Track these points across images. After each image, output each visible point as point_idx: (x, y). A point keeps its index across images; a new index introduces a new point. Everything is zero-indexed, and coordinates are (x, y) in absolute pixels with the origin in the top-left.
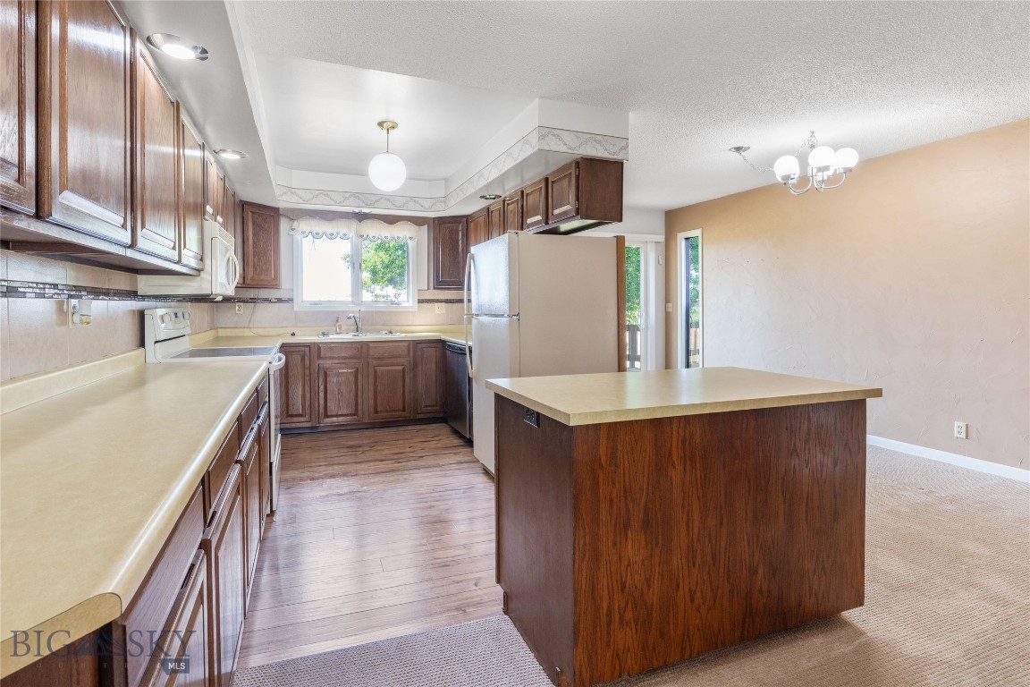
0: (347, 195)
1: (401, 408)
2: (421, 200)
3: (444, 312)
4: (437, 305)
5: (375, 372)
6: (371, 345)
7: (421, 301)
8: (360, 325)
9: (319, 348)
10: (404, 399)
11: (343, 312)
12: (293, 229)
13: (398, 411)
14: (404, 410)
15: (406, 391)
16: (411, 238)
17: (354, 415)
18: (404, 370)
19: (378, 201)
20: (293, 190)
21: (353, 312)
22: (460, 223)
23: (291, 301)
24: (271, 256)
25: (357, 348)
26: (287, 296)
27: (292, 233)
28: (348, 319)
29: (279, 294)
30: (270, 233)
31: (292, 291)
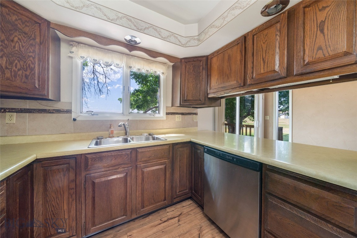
1: (163, 198)
2: (179, 37)
3: (180, 120)
4: (177, 116)
5: (143, 173)
6: (139, 150)
7: (168, 114)
8: (128, 130)
9: (86, 159)
10: (165, 191)
11: (116, 121)
12: (71, 52)
13: (161, 201)
14: (165, 200)
16: (163, 73)
18: (165, 167)
19: (148, 28)
21: (123, 121)
22: (201, 61)
23: (69, 111)
24: (34, 63)
25: (127, 154)
26: (66, 108)
27: (71, 55)
28: (119, 126)
29: (58, 106)
30: (34, 39)
31: (71, 103)
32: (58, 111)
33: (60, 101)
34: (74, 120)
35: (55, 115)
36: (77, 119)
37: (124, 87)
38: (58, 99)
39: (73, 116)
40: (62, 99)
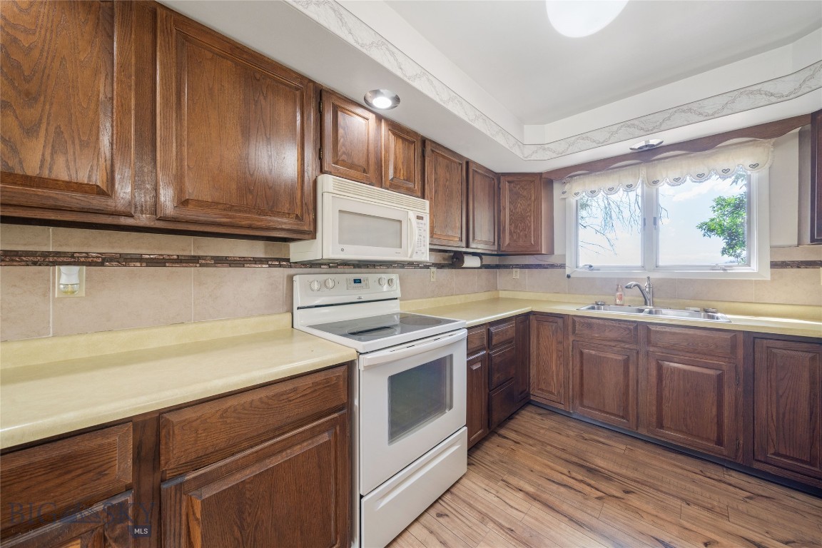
0: (615, 128)
5: (660, 368)
6: (652, 328)
7: (780, 265)
8: (649, 296)
9: (574, 322)
10: (720, 424)
12: (564, 193)
13: (708, 439)
14: (719, 442)
15: (726, 414)
16: (754, 166)
17: (623, 417)
18: (720, 378)
20: (546, 146)
23: (563, 266)
24: (530, 222)
25: (629, 329)
26: (558, 262)
27: (563, 196)
28: (627, 287)
29: (552, 260)
30: (530, 199)
31: (565, 255)
32: (552, 266)
33: (553, 254)
34: (569, 276)
35: (549, 271)
36: (572, 276)
37: (644, 219)
38: (551, 252)
39: (568, 271)
40: (556, 252)
